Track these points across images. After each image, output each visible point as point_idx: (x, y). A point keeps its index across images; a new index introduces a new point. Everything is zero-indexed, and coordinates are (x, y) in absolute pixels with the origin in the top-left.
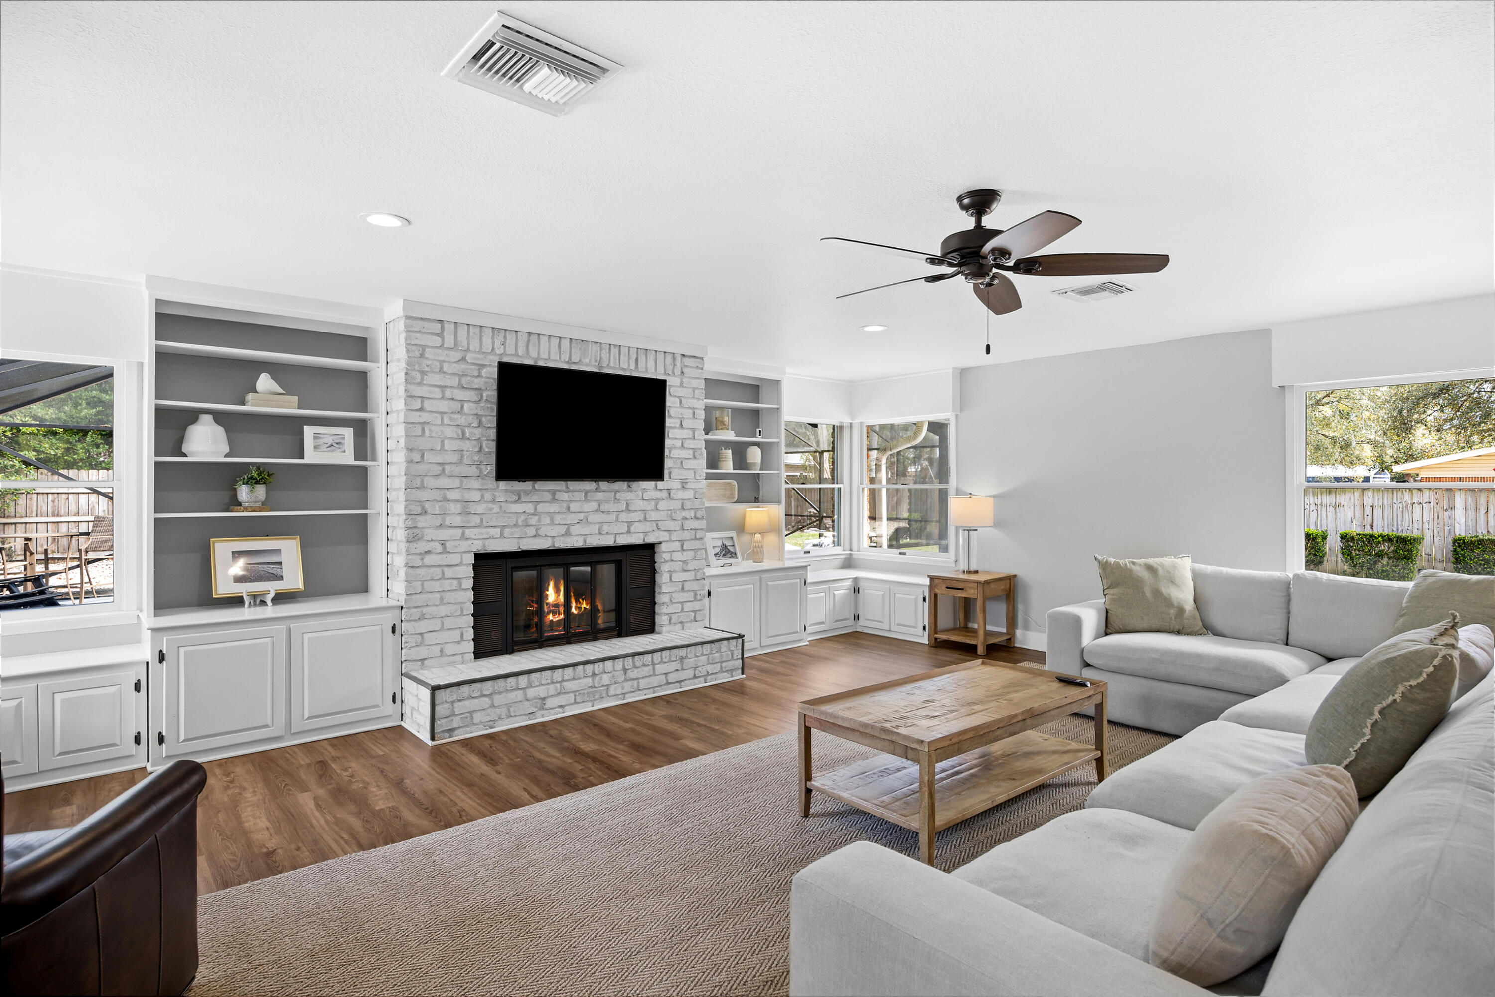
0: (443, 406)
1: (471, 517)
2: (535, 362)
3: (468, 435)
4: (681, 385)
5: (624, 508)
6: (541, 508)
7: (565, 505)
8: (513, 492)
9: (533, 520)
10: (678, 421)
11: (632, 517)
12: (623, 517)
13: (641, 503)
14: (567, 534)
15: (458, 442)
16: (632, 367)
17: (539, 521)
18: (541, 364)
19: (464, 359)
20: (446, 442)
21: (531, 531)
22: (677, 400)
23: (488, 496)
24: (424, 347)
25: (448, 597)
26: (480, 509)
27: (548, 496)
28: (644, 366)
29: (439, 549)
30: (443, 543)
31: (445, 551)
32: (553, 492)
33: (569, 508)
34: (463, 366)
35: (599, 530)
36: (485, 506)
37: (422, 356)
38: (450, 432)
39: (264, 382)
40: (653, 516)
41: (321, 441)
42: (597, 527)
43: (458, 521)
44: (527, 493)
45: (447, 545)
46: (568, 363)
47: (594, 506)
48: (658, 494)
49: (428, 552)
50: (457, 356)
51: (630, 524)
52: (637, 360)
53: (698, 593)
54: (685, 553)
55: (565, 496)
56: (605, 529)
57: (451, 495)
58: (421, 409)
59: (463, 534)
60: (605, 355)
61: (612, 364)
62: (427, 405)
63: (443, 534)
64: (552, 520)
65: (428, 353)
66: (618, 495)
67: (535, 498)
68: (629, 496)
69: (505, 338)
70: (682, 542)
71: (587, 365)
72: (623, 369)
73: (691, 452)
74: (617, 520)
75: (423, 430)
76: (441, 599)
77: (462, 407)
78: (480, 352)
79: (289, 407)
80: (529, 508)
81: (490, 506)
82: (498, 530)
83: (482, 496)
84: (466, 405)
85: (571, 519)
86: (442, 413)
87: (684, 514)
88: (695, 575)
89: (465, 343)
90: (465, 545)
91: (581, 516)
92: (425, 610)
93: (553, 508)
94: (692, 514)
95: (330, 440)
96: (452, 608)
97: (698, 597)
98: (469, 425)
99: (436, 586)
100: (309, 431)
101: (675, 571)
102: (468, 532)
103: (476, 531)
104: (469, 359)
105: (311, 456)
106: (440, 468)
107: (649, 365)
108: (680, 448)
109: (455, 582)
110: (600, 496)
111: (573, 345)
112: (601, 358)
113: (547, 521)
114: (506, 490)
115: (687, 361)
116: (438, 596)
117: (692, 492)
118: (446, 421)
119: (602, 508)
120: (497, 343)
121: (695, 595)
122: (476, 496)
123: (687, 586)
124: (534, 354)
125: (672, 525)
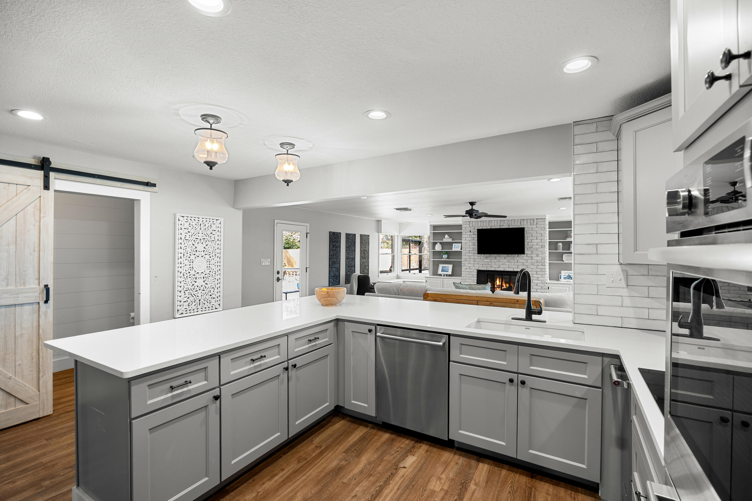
0: (470, 239)
1: (475, 262)
2: (491, 227)
3: (475, 245)
4: (537, 227)
5: (516, 261)
6: (492, 260)
7: (498, 260)
8: (485, 257)
9: (490, 263)
10: (536, 238)
11: (518, 264)
12: (516, 264)
13: (522, 260)
14: (499, 267)
15: (473, 246)
16: (519, 224)
17: (491, 263)
18: (493, 228)
19: (474, 229)
20: (470, 246)
21: (490, 266)
22: (535, 232)
23: (479, 257)
24: (466, 227)
25: (470, 278)
26: (477, 260)
27: (494, 258)
28: (523, 224)
29: (469, 268)
30: (470, 267)
31: (470, 269)
32: (495, 257)
33: (499, 261)
34: (474, 230)
35: (508, 267)
36: (479, 260)
37: (466, 229)
38: (471, 244)
39: (446, 236)
40: (526, 264)
41: (455, 246)
42: (508, 266)
43: (472, 262)
44: (488, 257)
45: (471, 267)
46: (500, 226)
47: (507, 260)
48: (528, 258)
49: (467, 269)
50: (473, 228)
51: (518, 266)
52: (520, 222)
53: (543, 287)
54: (538, 275)
55: (498, 258)
56: (510, 266)
57: (471, 257)
58: (466, 240)
59: (474, 265)
60: (510, 222)
61: (512, 225)
62: (467, 239)
63: (469, 265)
64: (495, 264)
65: (467, 228)
66: (514, 258)
67: (491, 258)
68: (518, 258)
69: (483, 223)
70: (537, 272)
71: (505, 226)
72: (516, 226)
73: (541, 246)
74: (514, 265)
75: (466, 244)
76: (469, 278)
77: (474, 239)
78: (478, 227)
79: (450, 240)
80: (489, 261)
81: (480, 260)
82: (482, 265)
83: (478, 258)
84: (475, 238)
85: (500, 263)
86: (470, 240)
87: (537, 264)
88: (542, 282)
89: (474, 225)
90: (474, 268)
91: (503, 263)
92: (466, 280)
93: (495, 261)
94: (541, 264)
95: (457, 246)
96: (471, 280)
97: (543, 288)
98: (475, 242)
99: (468, 275)
100: (454, 244)
101: (534, 280)
102: (475, 265)
103: (477, 265)
104: (475, 228)
105: (454, 250)
106: (469, 252)
107: (524, 223)
108: (536, 245)
109: (472, 275)
110: (508, 258)
111: (501, 221)
112: (509, 223)
113: (494, 264)
114: (483, 256)
115: (538, 220)
116: (468, 278)
117: (541, 257)
118: (470, 242)
119: (509, 261)
120: (481, 224)
121: (542, 287)
122: (477, 257)
123: (538, 284)
124: (491, 225)
125: (532, 267)
